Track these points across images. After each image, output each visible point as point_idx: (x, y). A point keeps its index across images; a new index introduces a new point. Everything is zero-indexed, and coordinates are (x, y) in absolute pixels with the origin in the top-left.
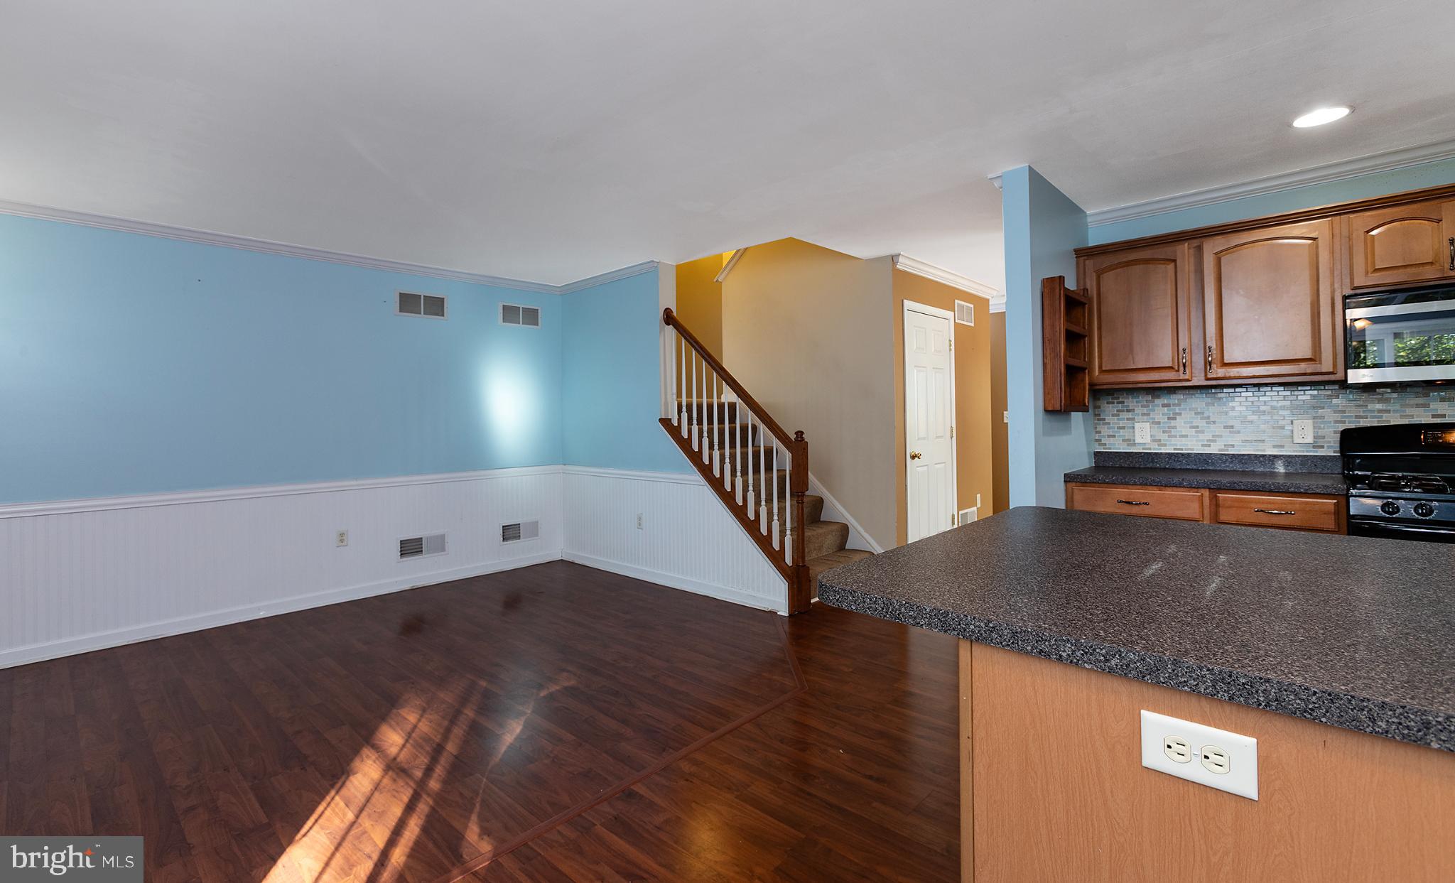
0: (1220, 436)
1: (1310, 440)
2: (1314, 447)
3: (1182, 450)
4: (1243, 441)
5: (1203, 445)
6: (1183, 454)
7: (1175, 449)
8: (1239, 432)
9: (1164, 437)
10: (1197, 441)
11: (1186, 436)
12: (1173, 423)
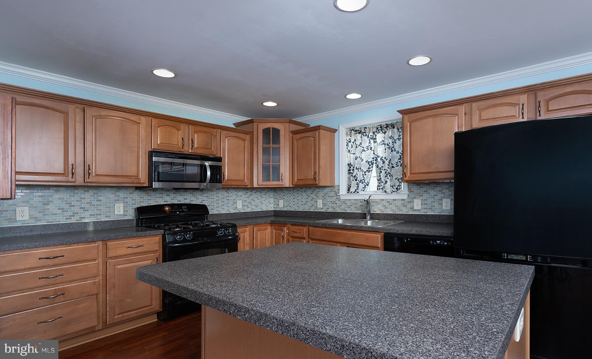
0: (78, 213)
1: (122, 212)
2: (123, 216)
3: (53, 222)
4: (90, 215)
5: (66, 219)
6: (54, 225)
7: (47, 222)
8: (88, 210)
9: (39, 215)
10: (63, 216)
11: (56, 214)
12: (47, 207)
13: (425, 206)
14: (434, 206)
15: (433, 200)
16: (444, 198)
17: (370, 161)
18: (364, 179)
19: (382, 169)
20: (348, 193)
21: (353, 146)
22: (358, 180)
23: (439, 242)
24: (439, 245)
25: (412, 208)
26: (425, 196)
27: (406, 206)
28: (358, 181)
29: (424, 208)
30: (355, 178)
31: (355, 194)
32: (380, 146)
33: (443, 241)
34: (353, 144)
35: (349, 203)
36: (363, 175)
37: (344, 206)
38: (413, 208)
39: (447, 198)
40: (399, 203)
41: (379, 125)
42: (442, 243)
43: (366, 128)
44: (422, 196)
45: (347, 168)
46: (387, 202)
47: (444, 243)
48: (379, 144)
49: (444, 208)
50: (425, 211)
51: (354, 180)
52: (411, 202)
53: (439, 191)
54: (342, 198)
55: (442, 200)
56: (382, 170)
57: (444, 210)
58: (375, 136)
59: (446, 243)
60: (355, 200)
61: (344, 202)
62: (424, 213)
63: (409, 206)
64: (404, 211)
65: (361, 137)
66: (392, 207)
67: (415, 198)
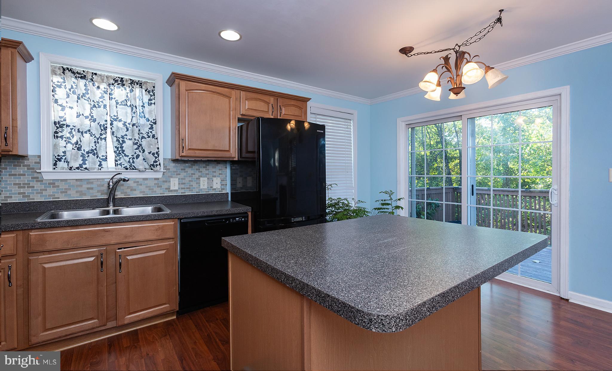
13: (183, 186)
14: (192, 186)
15: (190, 179)
16: (201, 176)
17: (102, 124)
18: (96, 149)
19: (126, 138)
20: (54, 169)
21: (70, 94)
22: (82, 149)
23: (238, 219)
24: (238, 221)
25: (168, 189)
26: (183, 174)
27: (161, 187)
28: (83, 152)
29: (182, 188)
30: (77, 146)
31: (80, 171)
32: (121, 106)
33: (241, 218)
34: (69, 92)
35: (63, 186)
36: (95, 142)
37: (50, 191)
38: (170, 188)
39: (204, 177)
40: (152, 183)
41: (119, 78)
42: (240, 220)
43: (96, 74)
44: (180, 174)
45: (53, 128)
46: (134, 182)
47: (242, 219)
48: (120, 104)
49: (202, 187)
50: (183, 191)
51: (76, 149)
52: (166, 182)
53: (197, 169)
54: (46, 177)
55: (200, 179)
56: (125, 140)
57: (201, 190)
58: (110, 90)
59: (244, 219)
60: (76, 180)
61: (53, 183)
62: (182, 193)
63: (165, 186)
64: (158, 193)
65: (85, 85)
66: (143, 188)
67: (171, 177)
